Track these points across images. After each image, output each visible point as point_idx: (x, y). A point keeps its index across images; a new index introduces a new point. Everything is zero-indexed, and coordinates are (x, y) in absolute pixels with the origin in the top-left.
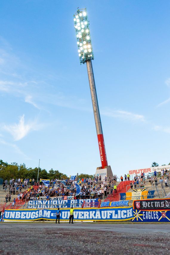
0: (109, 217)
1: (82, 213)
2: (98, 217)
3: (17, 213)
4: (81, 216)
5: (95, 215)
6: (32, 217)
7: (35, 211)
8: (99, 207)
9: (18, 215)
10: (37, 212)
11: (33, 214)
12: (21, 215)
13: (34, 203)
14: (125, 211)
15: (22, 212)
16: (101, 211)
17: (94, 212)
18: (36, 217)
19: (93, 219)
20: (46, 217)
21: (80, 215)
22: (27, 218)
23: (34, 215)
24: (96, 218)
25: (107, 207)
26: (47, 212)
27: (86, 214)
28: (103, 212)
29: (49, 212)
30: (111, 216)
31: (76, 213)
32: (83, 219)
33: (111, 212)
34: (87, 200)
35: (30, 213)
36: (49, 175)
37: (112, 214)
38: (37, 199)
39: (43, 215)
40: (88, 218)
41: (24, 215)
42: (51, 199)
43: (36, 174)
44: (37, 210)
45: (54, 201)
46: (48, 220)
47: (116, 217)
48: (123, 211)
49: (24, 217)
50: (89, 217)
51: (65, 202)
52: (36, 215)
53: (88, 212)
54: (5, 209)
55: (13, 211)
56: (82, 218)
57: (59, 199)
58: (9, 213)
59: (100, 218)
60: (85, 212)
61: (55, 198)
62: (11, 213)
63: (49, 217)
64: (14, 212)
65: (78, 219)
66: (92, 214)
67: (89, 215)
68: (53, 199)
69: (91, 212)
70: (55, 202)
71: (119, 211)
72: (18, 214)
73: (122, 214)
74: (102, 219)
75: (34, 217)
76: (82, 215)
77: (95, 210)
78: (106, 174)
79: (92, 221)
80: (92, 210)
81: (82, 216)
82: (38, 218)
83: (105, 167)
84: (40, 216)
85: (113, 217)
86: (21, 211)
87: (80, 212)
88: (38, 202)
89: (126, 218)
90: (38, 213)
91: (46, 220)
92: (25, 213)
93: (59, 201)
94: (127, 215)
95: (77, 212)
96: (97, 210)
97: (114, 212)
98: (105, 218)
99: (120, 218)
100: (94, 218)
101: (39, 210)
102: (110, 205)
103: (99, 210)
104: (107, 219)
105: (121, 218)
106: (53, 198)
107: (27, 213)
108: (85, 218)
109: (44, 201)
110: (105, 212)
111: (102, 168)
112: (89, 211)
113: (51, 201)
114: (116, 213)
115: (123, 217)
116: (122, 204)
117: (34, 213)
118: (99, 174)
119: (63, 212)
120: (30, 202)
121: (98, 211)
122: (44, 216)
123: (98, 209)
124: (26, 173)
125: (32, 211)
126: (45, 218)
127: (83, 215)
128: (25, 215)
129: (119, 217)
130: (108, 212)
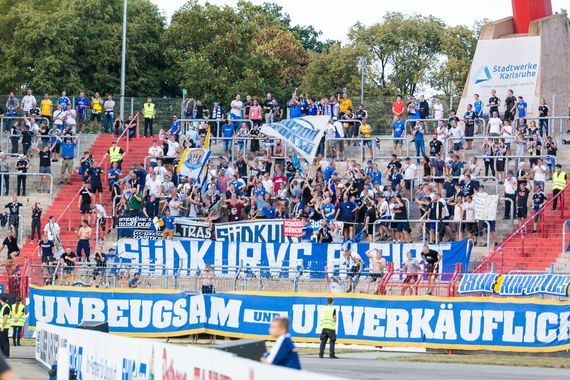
0: (488, 336)
1: (381, 312)
2: (444, 333)
3: (87, 302)
4: (375, 327)
5: (433, 323)
6: (157, 324)
7: (173, 298)
8: (453, 294)
9: (94, 311)
10: (182, 302)
11: (163, 310)
12: (105, 311)
13: (146, 251)
14: (552, 317)
15: (109, 301)
16: (457, 309)
17: (430, 313)
18: (178, 323)
19: (424, 339)
20: (222, 324)
21: (370, 322)
22: (136, 323)
23: (167, 316)
24: (438, 335)
25: (485, 294)
26: (226, 305)
27: (398, 318)
28: (465, 314)
29: (236, 305)
30: (498, 333)
31: (353, 314)
32: (384, 339)
33: (498, 315)
34: (407, 248)
35: (147, 304)
36: (173, 39)
37: (501, 325)
38: (152, 228)
39: (208, 315)
40: (404, 334)
41: (121, 313)
42: (226, 231)
43: (91, 37)
44: (179, 291)
45: (244, 247)
46: (232, 339)
47: (517, 338)
48: (545, 316)
49: (124, 323)
50: (410, 330)
51: (301, 253)
52: (174, 315)
53: (403, 314)
54: (30, 285)
55: (68, 295)
56: (380, 332)
57: (265, 233)
58: (50, 300)
59: (455, 338)
60: (392, 313)
61: (244, 228)
62: (62, 300)
63: (234, 323)
64: (75, 301)
65: (360, 336)
66: (421, 320)
67: (409, 323)
68: (235, 231)
69: (417, 312)
70: (250, 253)
71: (530, 316)
72: (94, 307)
73: (542, 326)
74: (460, 340)
75: (166, 324)
76: (377, 322)
77: (436, 307)
78: (537, 71)
79: (422, 348)
80: (423, 305)
81: (381, 325)
82: (187, 326)
83: (531, 29)
84: (193, 321)
85: (507, 336)
86: (105, 297)
87: (370, 312)
88: (164, 247)
89: (555, 342)
90: (187, 309)
91: (222, 338)
92: (124, 304)
93: (270, 247)
94: (558, 332)
95: (359, 310)
96: (443, 306)
97: (510, 316)
98: (474, 336)
99: (533, 341)
100: (429, 335)
101: (189, 296)
102: (498, 289)
103: (450, 306)
104: (479, 341)
105: (537, 343)
106: (234, 226)
107: (135, 304)
108: (391, 333)
109: (194, 246)
110: (477, 314)
111: (515, 26)
112: (408, 306)
113: (232, 247)
114: (520, 320)
115: (542, 337)
116: (543, 289)
117: (168, 305)
118: (491, 70)
119: (297, 309)
120: (128, 248)
121: (446, 308)
122: (213, 321)
123: (447, 304)
124: (33, 35)
125: (155, 298)
126: (219, 327)
127: (383, 323)
128: (127, 313)
129: (530, 338)
130: (489, 314)
